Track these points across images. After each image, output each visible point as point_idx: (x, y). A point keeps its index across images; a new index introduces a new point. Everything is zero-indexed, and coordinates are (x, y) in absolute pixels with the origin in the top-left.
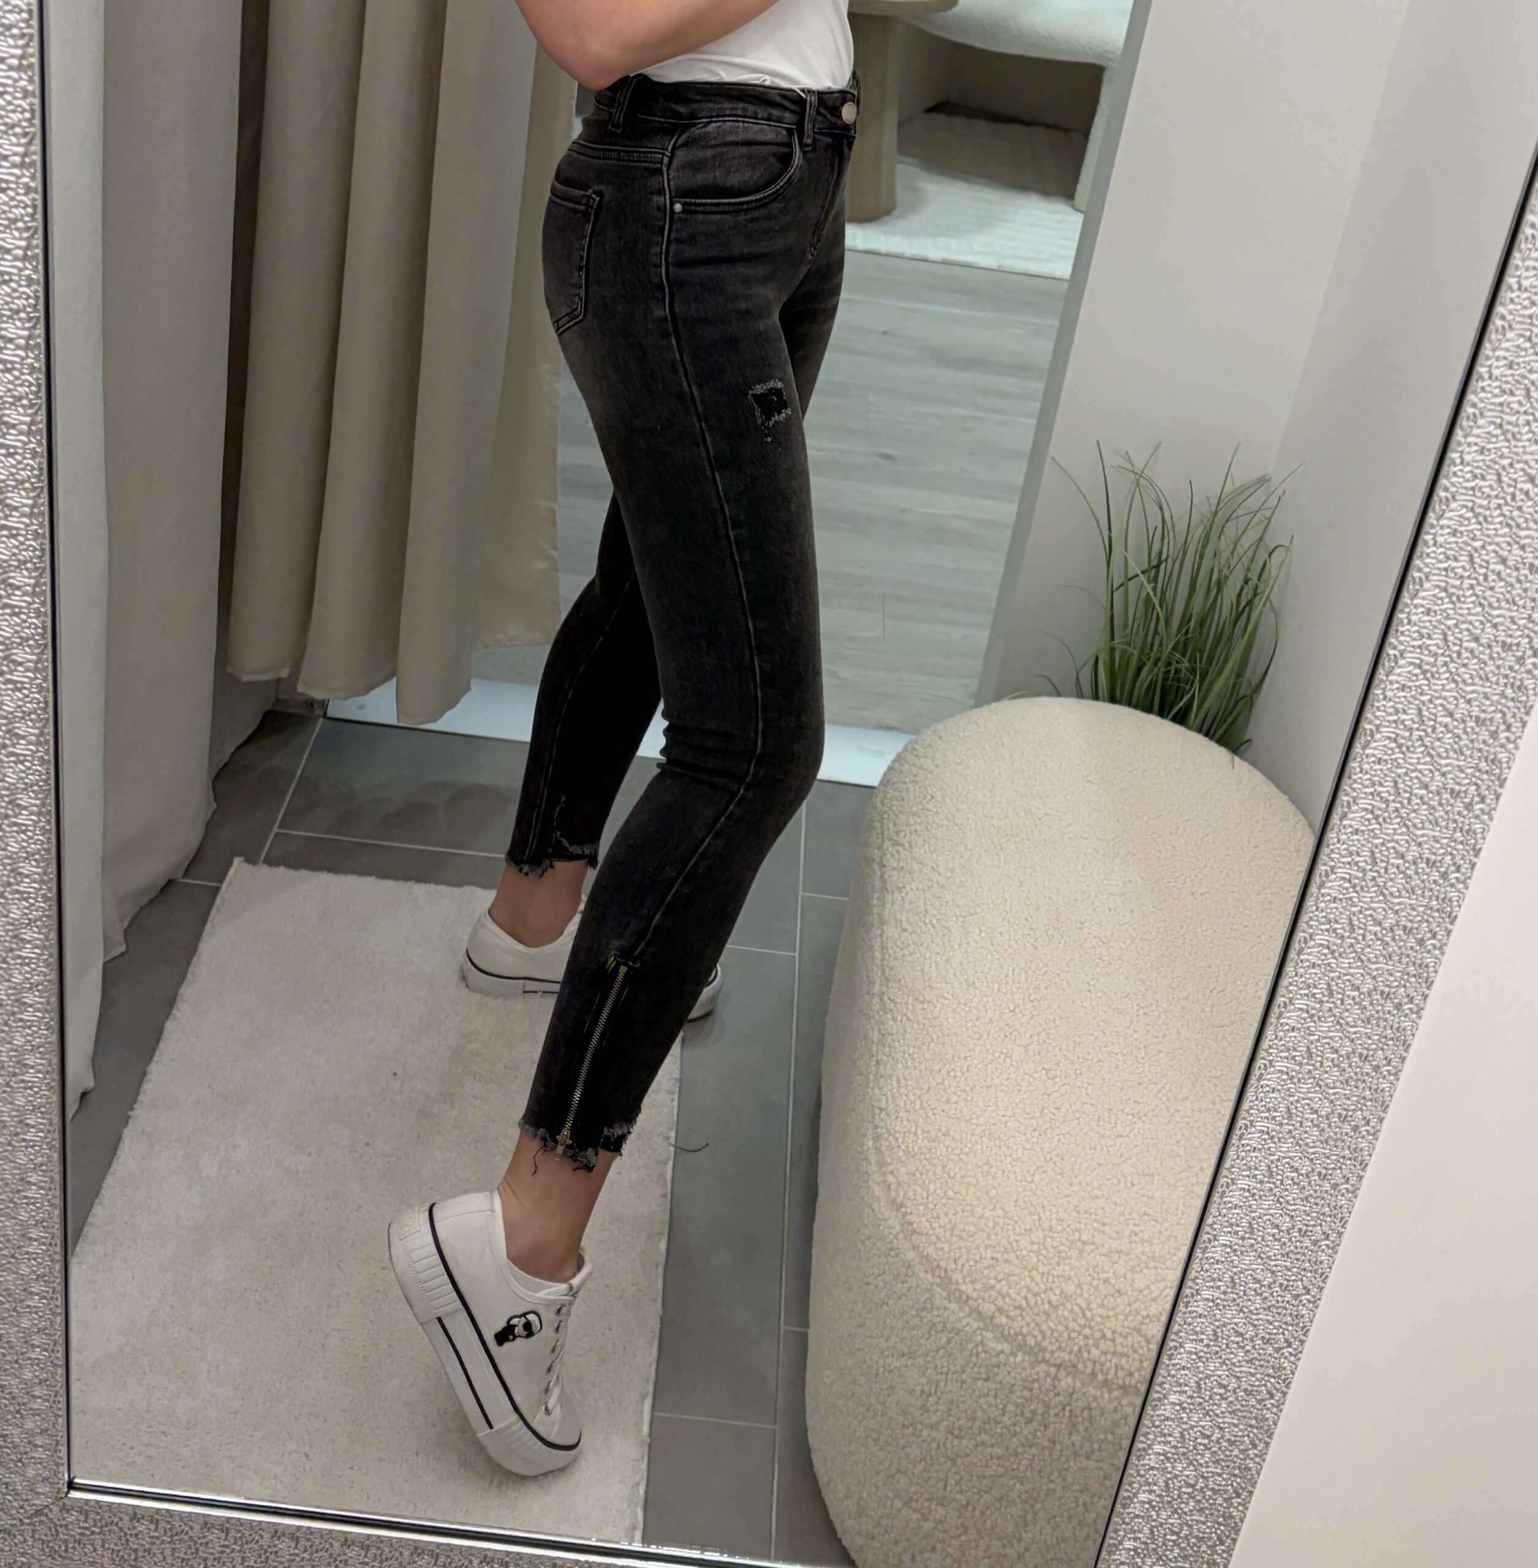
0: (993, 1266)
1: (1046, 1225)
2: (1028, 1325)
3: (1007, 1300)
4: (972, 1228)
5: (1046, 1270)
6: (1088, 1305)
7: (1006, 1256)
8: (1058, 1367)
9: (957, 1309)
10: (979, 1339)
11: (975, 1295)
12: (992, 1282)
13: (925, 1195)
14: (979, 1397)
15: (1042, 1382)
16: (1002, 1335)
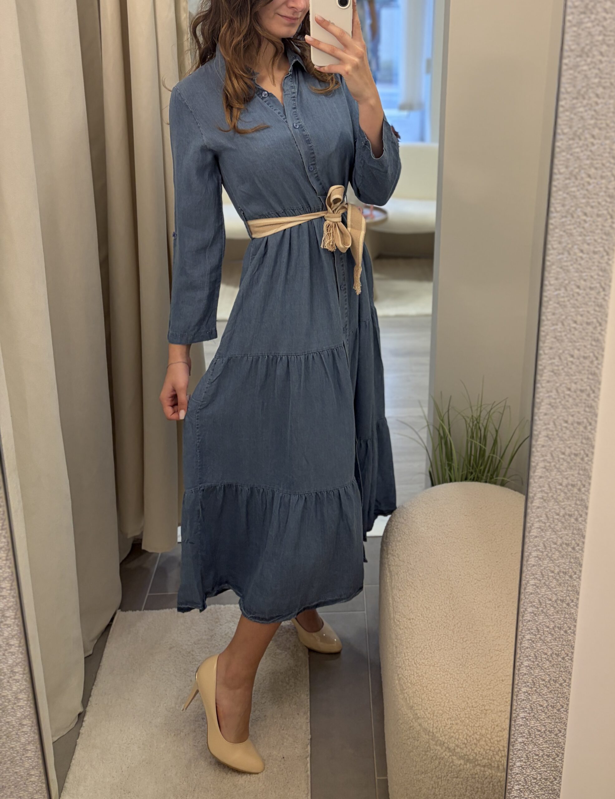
0: (452, 727)
1: (471, 705)
2: (469, 751)
3: (459, 741)
4: (441, 712)
5: (473, 725)
6: (491, 737)
7: (456, 721)
8: (484, 766)
9: (440, 749)
10: (451, 761)
11: (446, 741)
12: (452, 734)
13: (421, 700)
14: (455, 785)
15: (479, 774)
16: (460, 757)
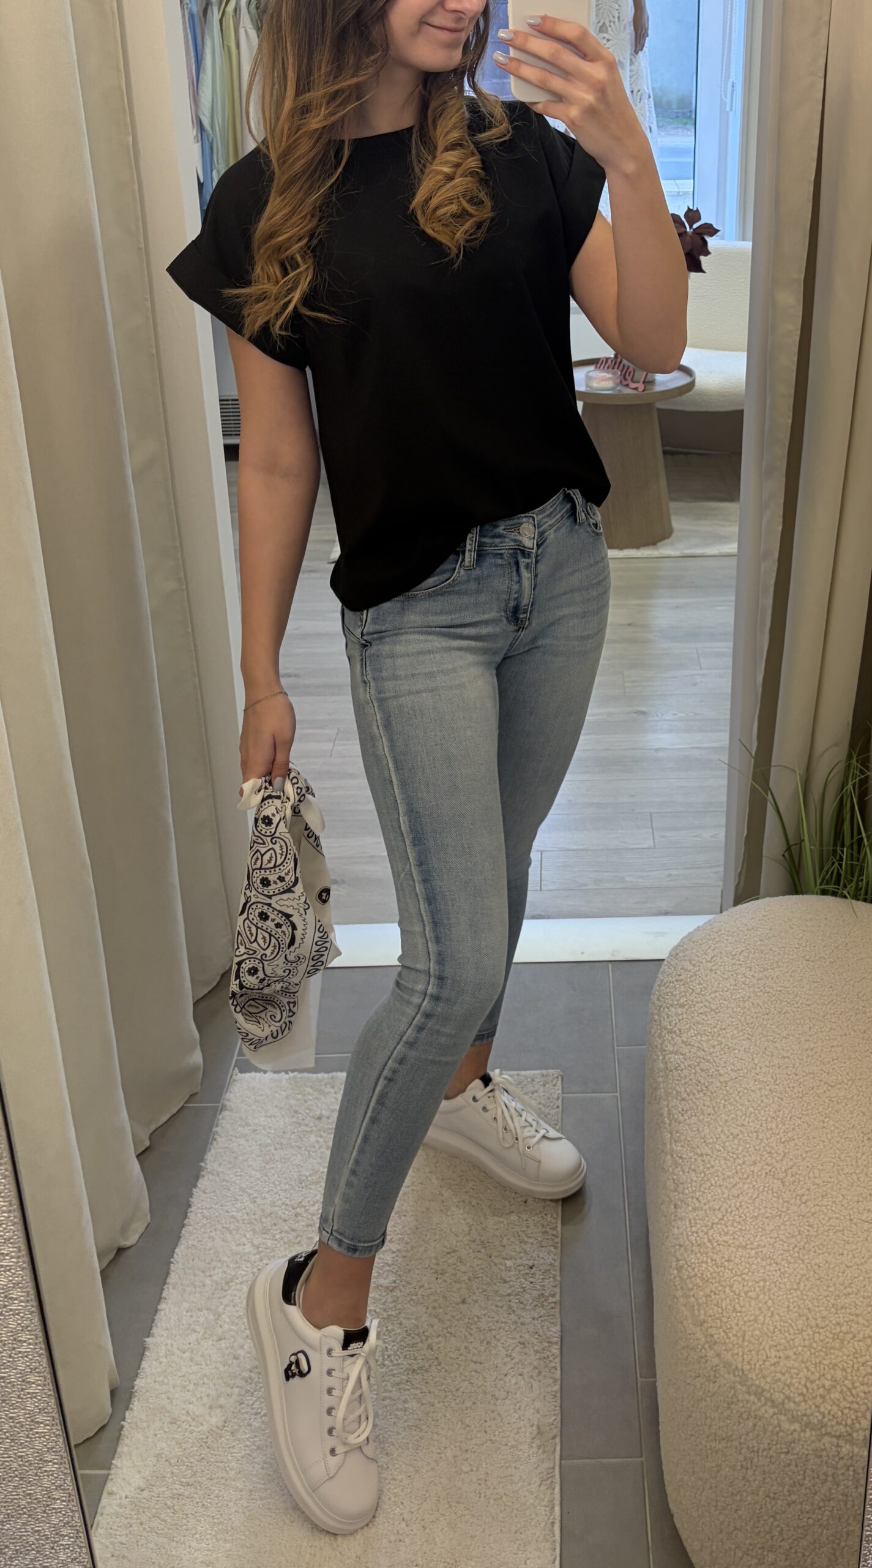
0: (778, 1362)
1: (813, 1323)
2: (810, 1407)
3: (792, 1389)
4: (757, 1332)
5: (818, 1361)
6: (853, 1384)
7: (786, 1353)
8: (838, 1437)
9: (756, 1400)
10: (776, 1422)
11: (767, 1387)
12: (779, 1375)
13: (719, 1311)
15: (828, 1450)
16: (793, 1417)
